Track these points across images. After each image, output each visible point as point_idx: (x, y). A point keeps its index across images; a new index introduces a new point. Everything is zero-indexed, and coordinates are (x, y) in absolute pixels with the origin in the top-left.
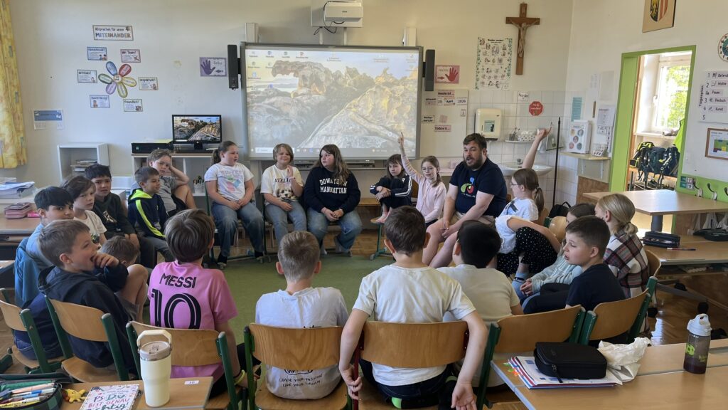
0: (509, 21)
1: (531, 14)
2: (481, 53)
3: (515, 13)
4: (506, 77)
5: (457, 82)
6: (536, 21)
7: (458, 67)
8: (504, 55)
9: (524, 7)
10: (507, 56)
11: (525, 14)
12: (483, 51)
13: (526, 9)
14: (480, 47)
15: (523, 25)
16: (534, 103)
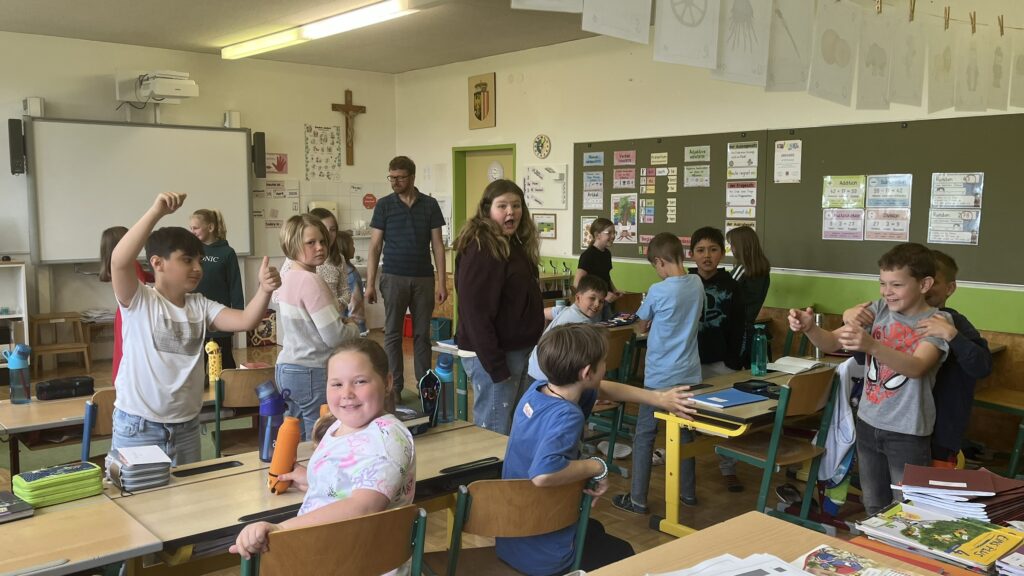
0: (335, 107)
1: (357, 101)
2: (309, 141)
3: (341, 101)
4: (337, 167)
5: (286, 172)
6: (362, 110)
7: (286, 155)
8: (333, 144)
9: (348, 94)
10: (336, 145)
11: (351, 101)
12: (311, 139)
13: (351, 96)
14: (308, 134)
15: (351, 113)
16: (368, 195)
